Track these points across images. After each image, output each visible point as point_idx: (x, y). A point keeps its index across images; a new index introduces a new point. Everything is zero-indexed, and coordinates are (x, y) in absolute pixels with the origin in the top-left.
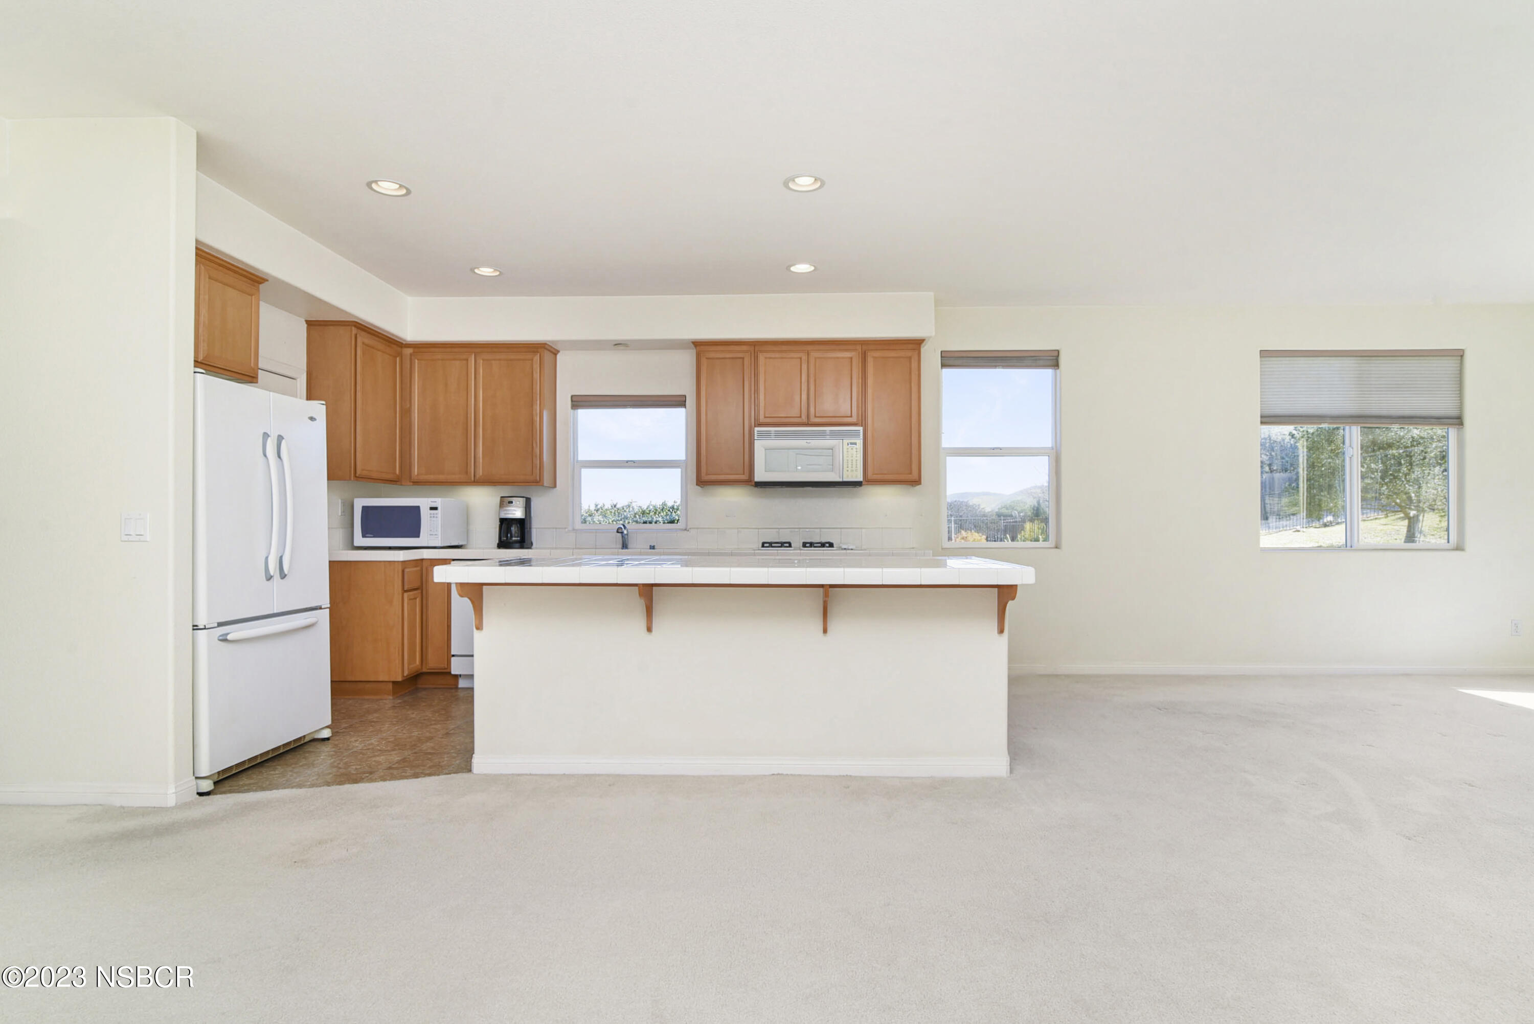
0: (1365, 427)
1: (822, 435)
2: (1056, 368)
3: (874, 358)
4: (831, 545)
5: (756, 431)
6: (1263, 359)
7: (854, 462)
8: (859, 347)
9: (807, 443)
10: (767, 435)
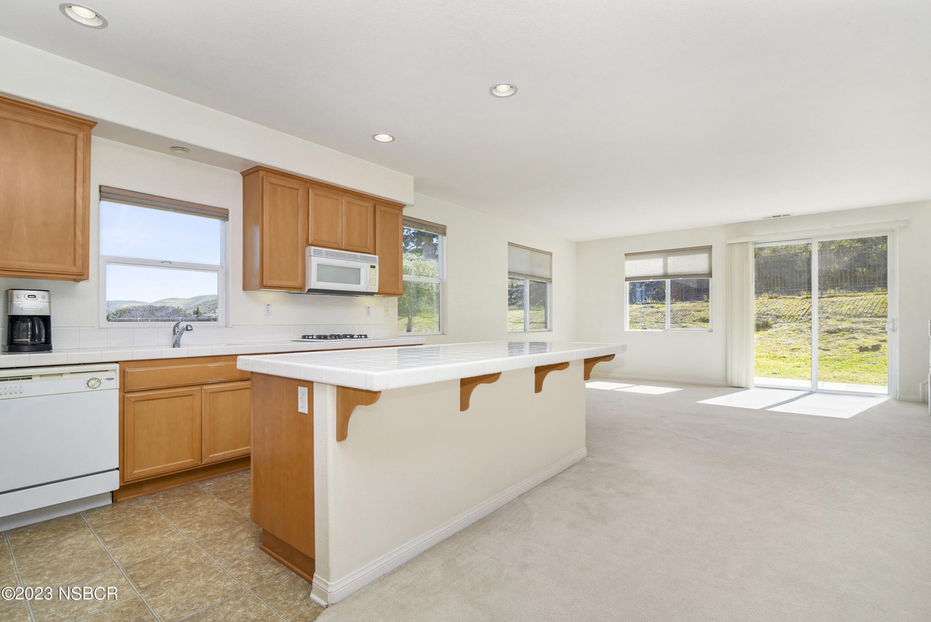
0: (531, 281)
1: (355, 258)
2: (443, 235)
3: (380, 210)
4: (366, 336)
5: (312, 249)
6: (509, 246)
7: (374, 279)
8: (371, 201)
9: (346, 262)
10: (319, 254)
